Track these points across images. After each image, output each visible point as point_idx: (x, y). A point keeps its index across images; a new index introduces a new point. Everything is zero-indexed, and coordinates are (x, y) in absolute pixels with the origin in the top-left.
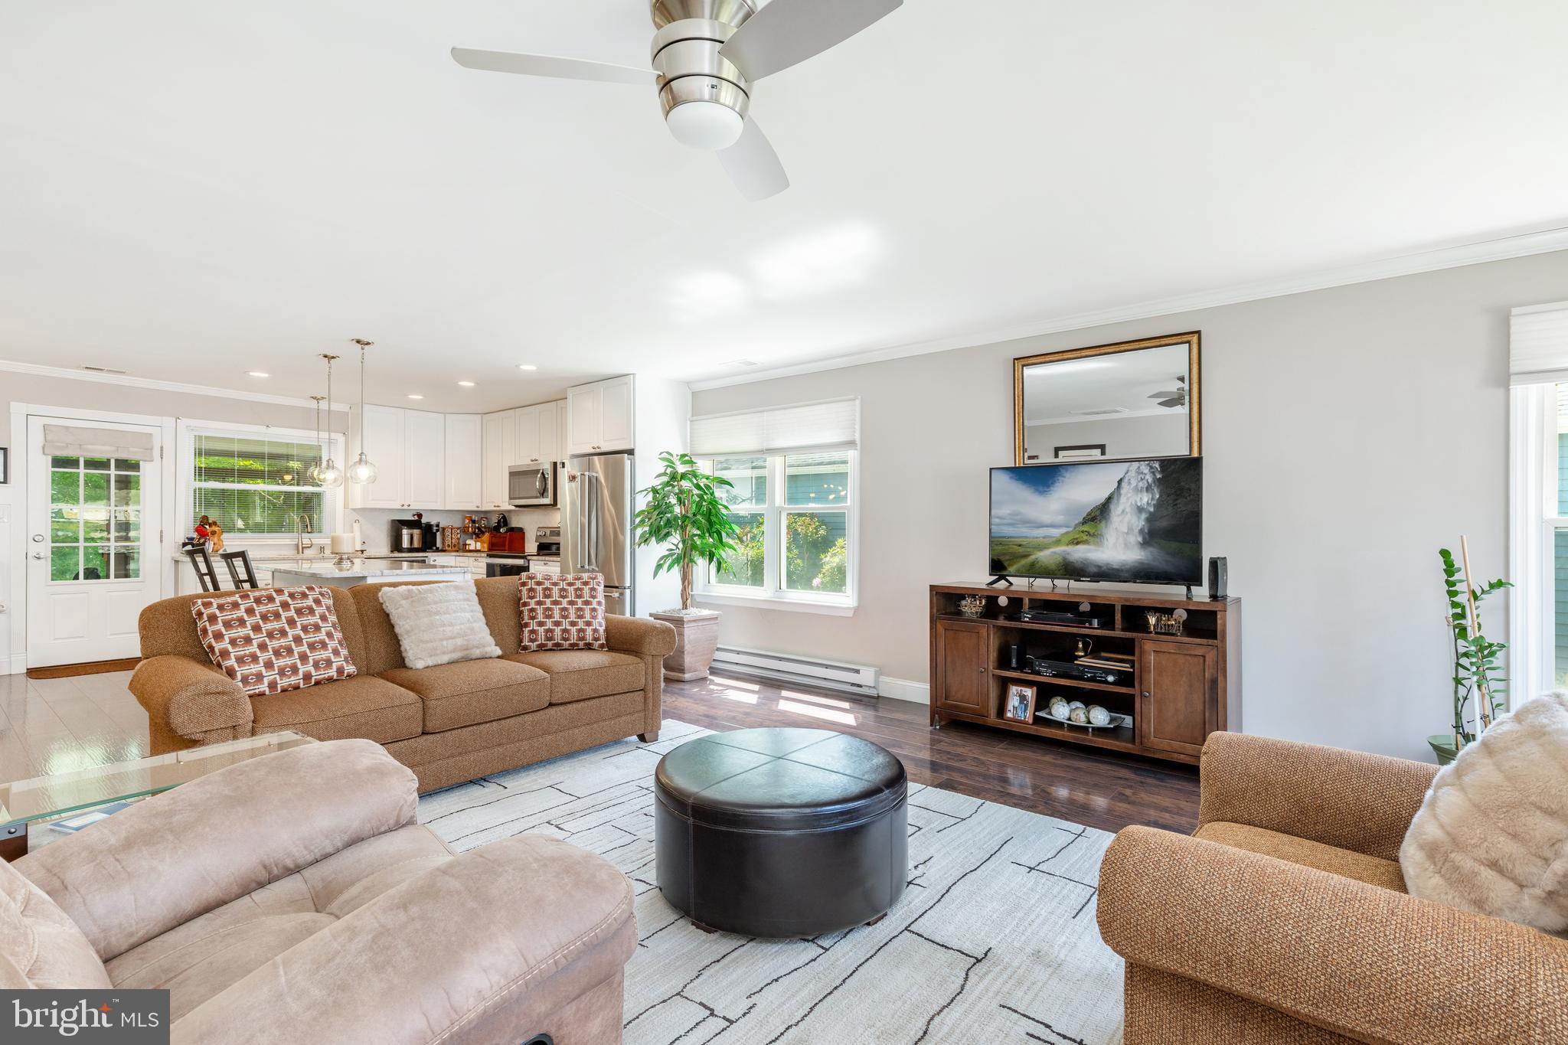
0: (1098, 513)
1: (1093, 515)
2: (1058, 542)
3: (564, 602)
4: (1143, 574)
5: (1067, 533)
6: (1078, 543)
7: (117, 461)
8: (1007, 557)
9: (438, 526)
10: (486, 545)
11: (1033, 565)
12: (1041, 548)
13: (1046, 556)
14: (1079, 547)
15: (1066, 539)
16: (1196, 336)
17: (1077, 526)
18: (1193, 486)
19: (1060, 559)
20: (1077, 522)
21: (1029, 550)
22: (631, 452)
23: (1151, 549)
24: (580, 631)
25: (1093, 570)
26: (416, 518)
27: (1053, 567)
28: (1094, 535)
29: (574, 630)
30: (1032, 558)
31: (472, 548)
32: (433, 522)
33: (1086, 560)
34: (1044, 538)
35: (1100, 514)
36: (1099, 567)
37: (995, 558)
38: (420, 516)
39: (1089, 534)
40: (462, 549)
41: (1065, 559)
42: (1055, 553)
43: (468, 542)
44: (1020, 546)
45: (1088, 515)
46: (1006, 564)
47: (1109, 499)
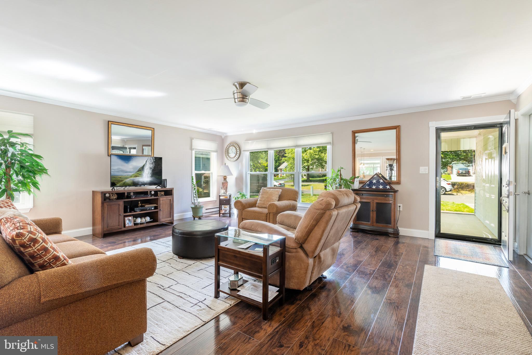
0: (141, 169)
1: (140, 169)
2: (131, 176)
4: (151, 184)
5: (134, 174)
6: (136, 177)
8: (116, 181)
11: (124, 183)
12: (127, 178)
13: (128, 181)
14: (137, 178)
15: (133, 176)
17: (136, 172)
18: (161, 163)
19: (132, 181)
20: (136, 171)
21: (124, 179)
23: (153, 177)
25: (140, 183)
27: (130, 183)
28: (140, 175)
34: (128, 175)
35: (142, 169)
36: (142, 182)
37: (112, 182)
39: (139, 174)
41: (133, 181)
42: (131, 179)
44: (120, 178)
45: (139, 169)
46: (116, 183)
47: (144, 166)
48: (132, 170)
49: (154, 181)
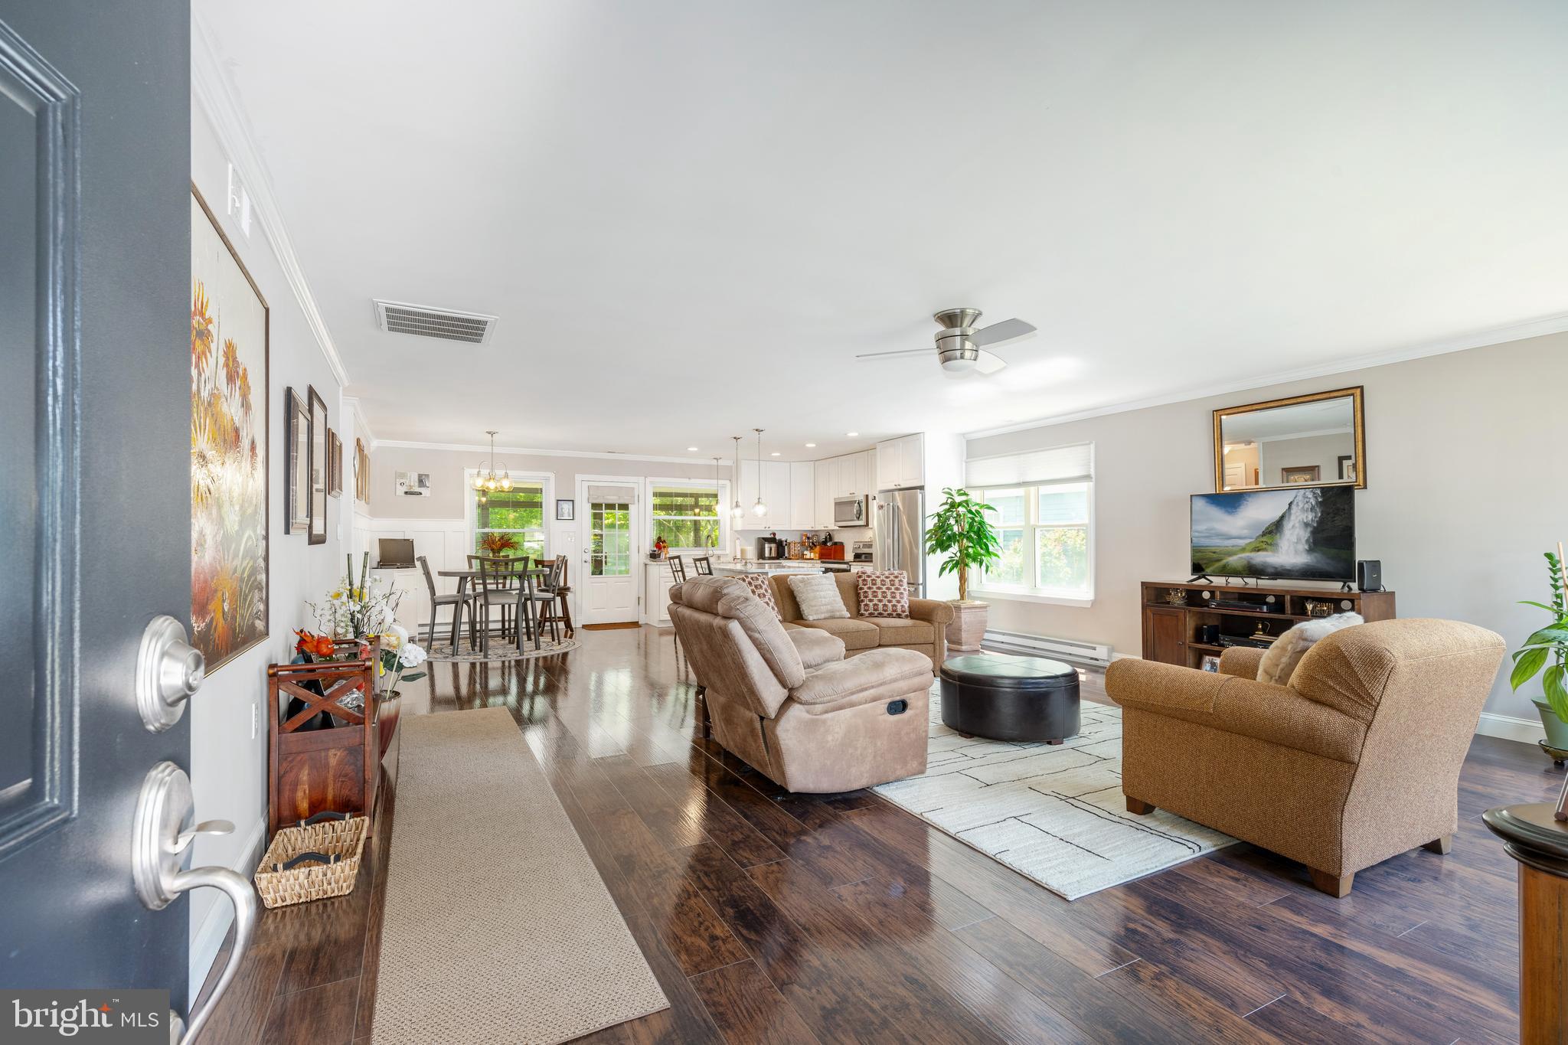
1: (1270, 529)
2: (1243, 550)
3: (884, 588)
4: (1307, 573)
5: (1251, 543)
6: (1258, 551)
7: (619, 505)
8: (1205, 562)
9: (786, 541)
10: (817, 555)
11: (1224, 567)
12: (1230, 554)
13: (1234, 561)
14: (1260, 553)
15: (1250, 548)
16: (1359, 390)
17: (1258, 537)
18: (1346, 507)
19: (1246, 562)
20: (1258, 535)
21: (1222, 556)
22: (922, 488)
23: (1316, 554)
24: (894, 606)
25: (1270, 570)
26: (772, 536)
27: (1240, 569)
28: (1271, 545)
29: (890, 605)
30: (1224, 561)
31: (808, 557)
32: (783, 539)
33: (1265, 563)
34: (1233, 546)
35: (1275, 528)
36: (1276, 568)
37: (1196, 562)
38: (774, 534)
39: (1267, 543)
40: (802, 557)
41: (1249, 562)
43: (805, 552)
44: (1214, 553)
45: (1266, 529)
46: (1204, 566)
47: (1282, 518)
48: (1245, 532)
49: (1319, 565)
